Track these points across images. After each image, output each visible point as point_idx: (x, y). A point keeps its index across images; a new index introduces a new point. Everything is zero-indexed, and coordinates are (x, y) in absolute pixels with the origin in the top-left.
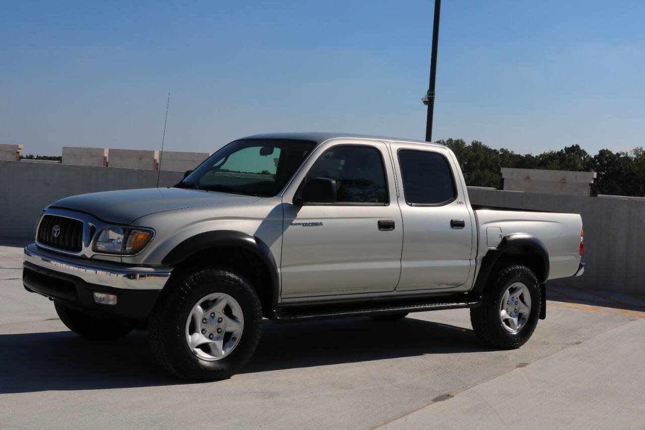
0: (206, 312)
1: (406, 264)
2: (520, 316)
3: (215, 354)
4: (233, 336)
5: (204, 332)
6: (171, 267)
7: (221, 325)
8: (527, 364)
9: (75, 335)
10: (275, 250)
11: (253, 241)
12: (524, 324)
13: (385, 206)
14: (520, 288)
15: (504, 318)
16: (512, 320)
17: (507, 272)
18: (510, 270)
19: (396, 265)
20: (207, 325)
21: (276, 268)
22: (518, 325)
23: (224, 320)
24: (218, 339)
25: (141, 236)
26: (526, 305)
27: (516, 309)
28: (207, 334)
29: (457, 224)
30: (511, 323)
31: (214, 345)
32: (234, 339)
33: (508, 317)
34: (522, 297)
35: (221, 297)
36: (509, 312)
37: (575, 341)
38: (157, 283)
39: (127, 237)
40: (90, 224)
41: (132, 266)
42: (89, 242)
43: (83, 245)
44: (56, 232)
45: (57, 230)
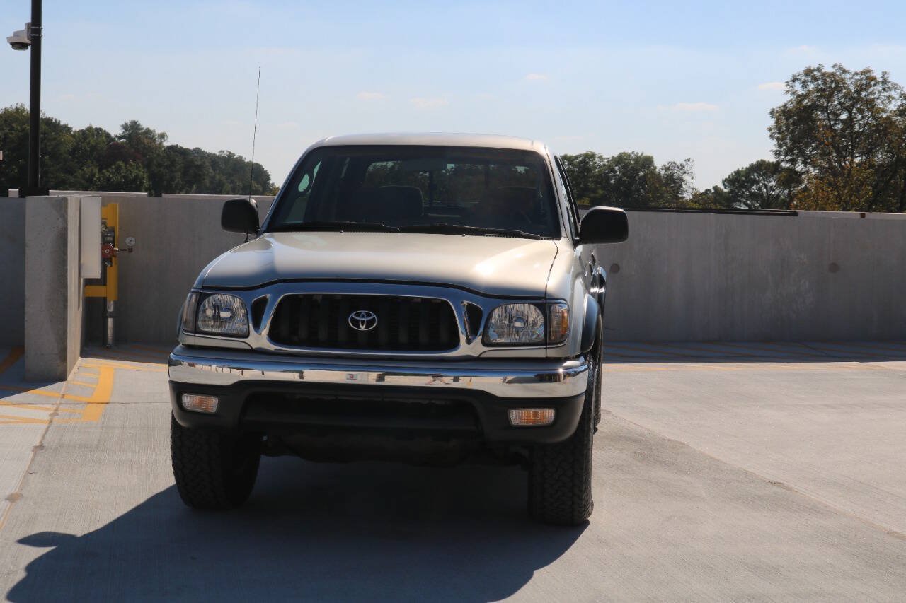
25: (565, 313)
39: (550, 317)
40: (466, 303)
41: (559, 361)
42: (473, 332)
43: (463, 338)
44: (363, 322)
45: (365, 319)
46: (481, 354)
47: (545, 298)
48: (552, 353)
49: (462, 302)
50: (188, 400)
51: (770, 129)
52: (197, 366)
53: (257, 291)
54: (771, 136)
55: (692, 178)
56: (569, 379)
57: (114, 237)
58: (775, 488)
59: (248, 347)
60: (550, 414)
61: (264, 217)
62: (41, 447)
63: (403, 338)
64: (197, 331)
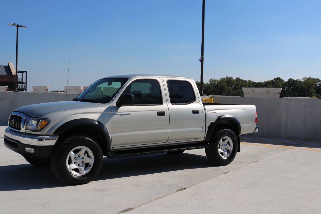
0: (76, 154)
1: (171, 130)
2: (228, 151)
3: (81, 173)
4: (89, 165)
5: (75, 163)
6: (58, 135)
7: (84, 160)
8: (229, 172)
9: (32, 165)
10: (107, 127)
11: (97, 123)
12: (230, 155)
13: (160, 105)
14: (228, 139)
15: (220, 152)
16: (224, 153)
17: (220, 132)
18: (222, 131)
19: (167, 131)
20: (77, 160)
21: (109, 134)
22: (227, 155)
23: (85, 158)
24: (82, 166)
25: (44, 123)
26: (231, 146)
27: (226, 148)
28: (77, 164)
29: (196, 112)
30: (224, 154)
31: (81, 169)
32: (90, 166)
33: (222, 151)
34: (228, 143)
35: (83, 148)
36: (223, 150)
37: (255, 161)
38: (52, 143)
39: (38, 123)
40: (24, 118)
43: (22, 127)
46: (25, 132)
47: (39, 118)
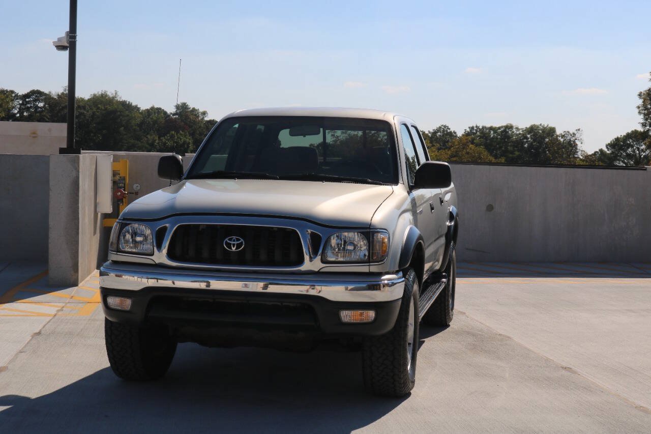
6: (400, 271)
25: (385, 239)
39: (373, 242)
40: (309, 231)
41: (381, 274)
42: (314, 252)
43: (307, 257)
44: (234, 245)
45: (235, 243)
46: (321, 269)
47: (369, 228)
48: (374, 269)
49: (307, 231)
50: (113, 301)
51: (639, 107)
52: (123, 276)
53: (161, 221)
54: (640, 113)
55: (582, 143)
56: (387, 288)
57: (125, 184)
58: (564, 372)
59: (153, 263)
60: (371, 314)
61: (186, 168)
62: (39, 333)
63: (263, 257)
64: (118, 251)
